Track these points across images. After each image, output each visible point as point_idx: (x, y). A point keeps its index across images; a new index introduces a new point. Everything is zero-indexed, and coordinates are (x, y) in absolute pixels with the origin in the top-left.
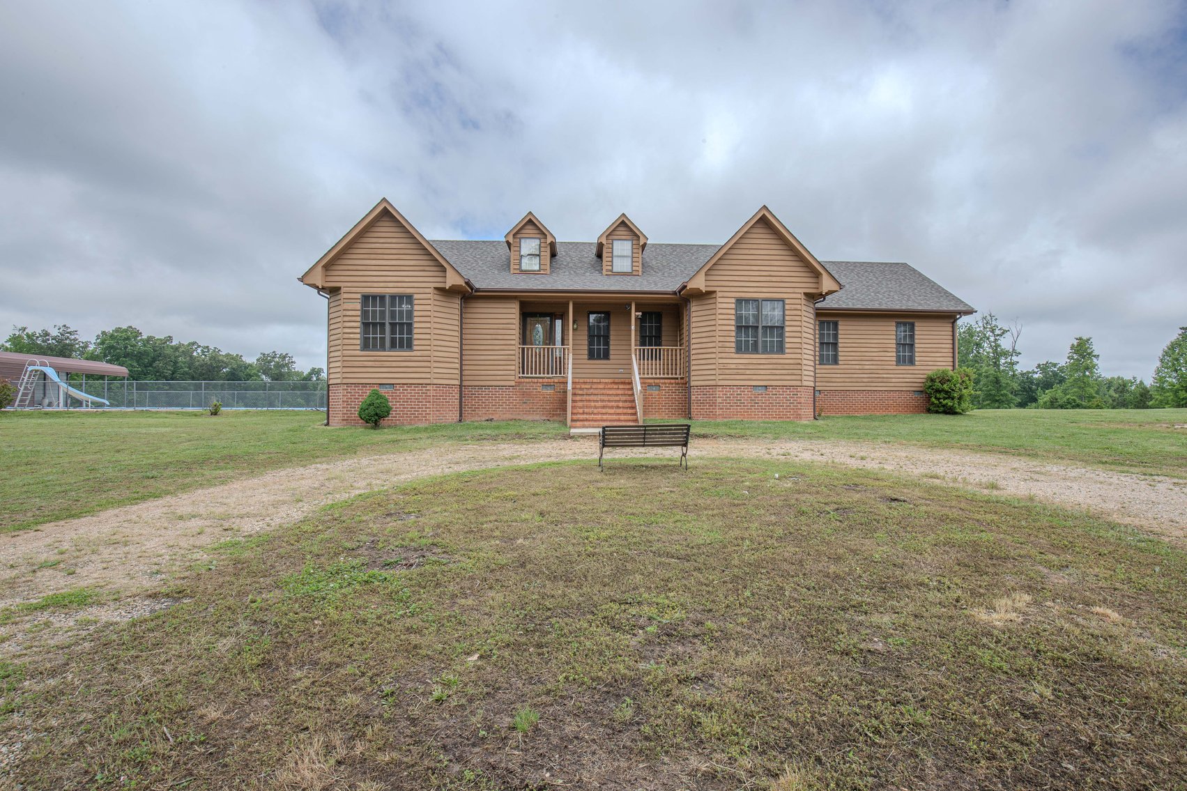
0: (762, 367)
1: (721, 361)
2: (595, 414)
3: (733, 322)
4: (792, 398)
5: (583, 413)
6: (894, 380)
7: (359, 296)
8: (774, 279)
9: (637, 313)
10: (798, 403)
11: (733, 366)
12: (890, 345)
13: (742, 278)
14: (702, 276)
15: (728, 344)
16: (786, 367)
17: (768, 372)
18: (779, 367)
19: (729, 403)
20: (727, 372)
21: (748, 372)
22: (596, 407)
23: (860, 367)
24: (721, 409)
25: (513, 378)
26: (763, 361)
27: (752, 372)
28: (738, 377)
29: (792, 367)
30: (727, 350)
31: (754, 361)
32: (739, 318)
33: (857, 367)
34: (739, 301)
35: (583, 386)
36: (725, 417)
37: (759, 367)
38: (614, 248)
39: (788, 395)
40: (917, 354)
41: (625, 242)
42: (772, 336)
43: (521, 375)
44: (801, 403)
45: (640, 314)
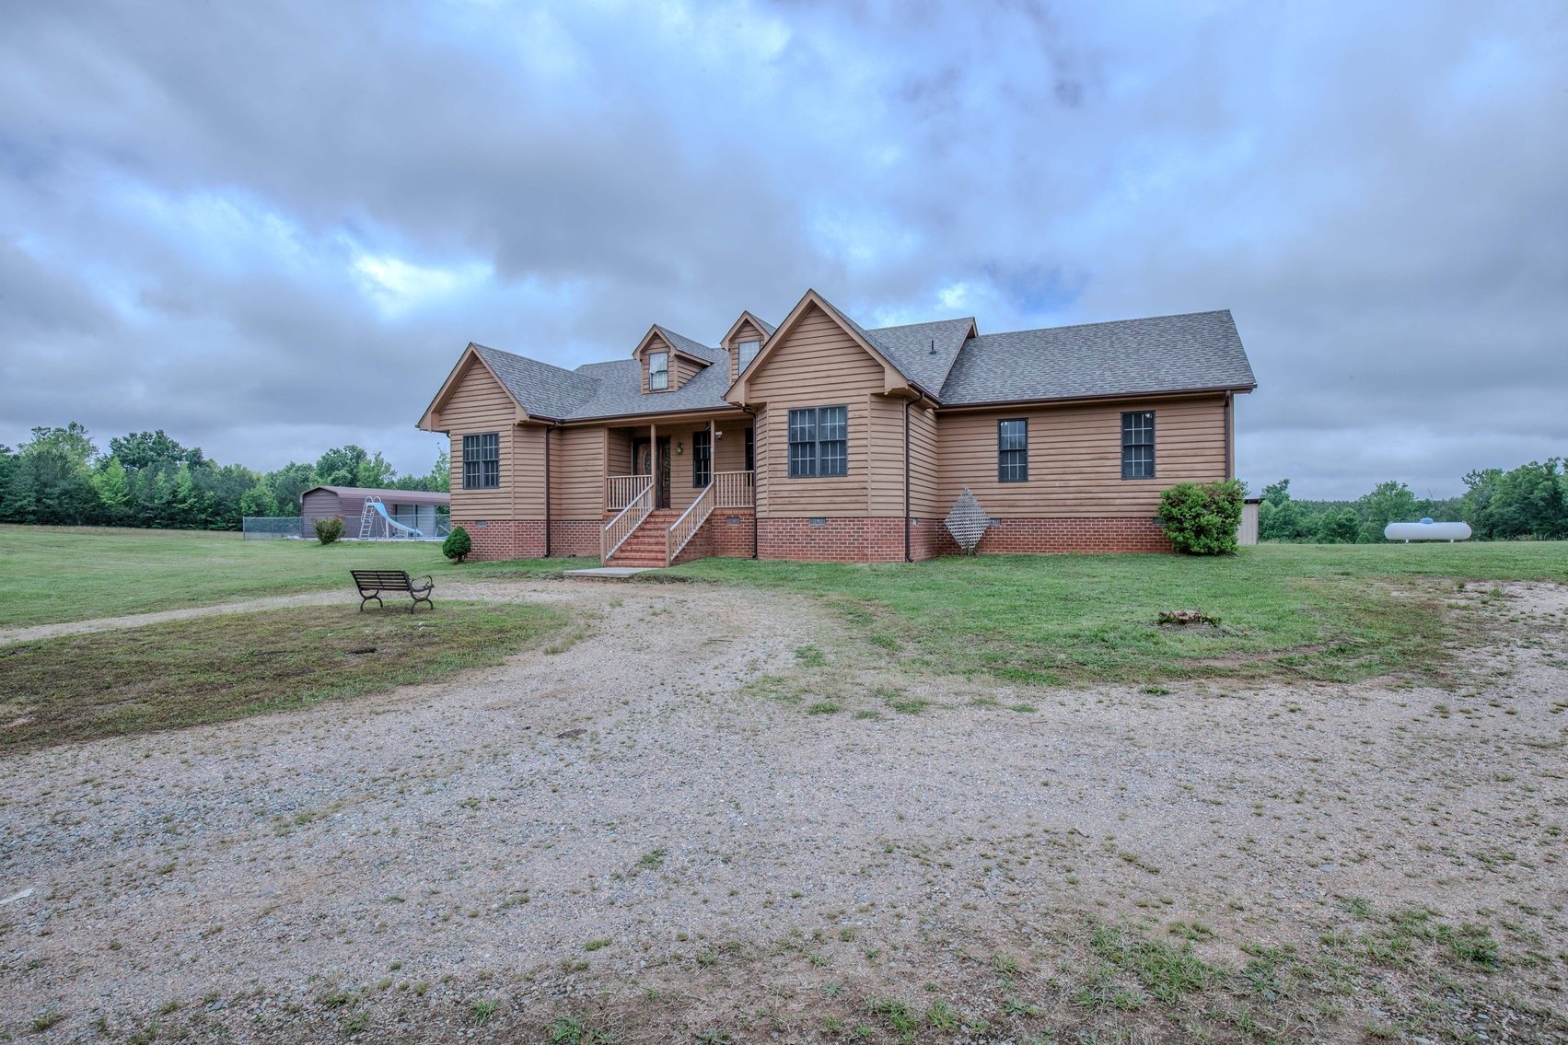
0: (818, 494)
1: (772, 488)
2: (642, 551)
3: (786, 440)
4: (856, 532)
5: (631, 551)
6: (1117, 502)
7: (461, 437)
8: (833, 380)
9: (717, 433)
10: (864, 540)
11: (785, 494)
12: (1111, 449)
13: (795, 384)
14: (741, 388)
15: (779, 467)
16: (849, 493)
17: (827, 500)
18: (840, 493)
19: (782, 540)
20: (779, 501)
21: (803, 500)
22: (649, 544)
23: (1062, 483)
24: (773, 546)
25: (601, 511)
26: (820, 487)
27: (807, 500)
28: (791, 507)
29: (856, 492)
30: (779, 474)
31: (810, 487)
32: (792, 434)
33: (1057, 484)
34: (793, 413)
35: (657, 520)
36: (777, 557)
37: (815, 493)
38: (741, 353)
39: (851, 529)
40: (1158, 461)
41: (753, 343)
42: (834, 453)
43: (610, 508)
44: (867, 540)
45: (720, 433)
